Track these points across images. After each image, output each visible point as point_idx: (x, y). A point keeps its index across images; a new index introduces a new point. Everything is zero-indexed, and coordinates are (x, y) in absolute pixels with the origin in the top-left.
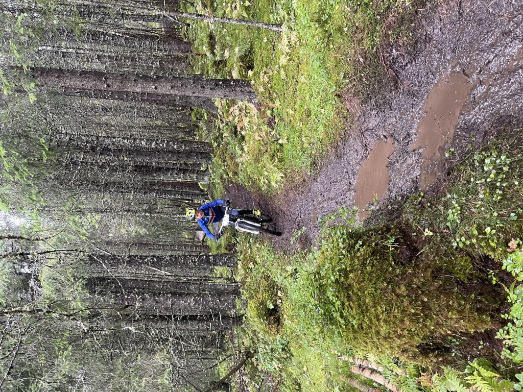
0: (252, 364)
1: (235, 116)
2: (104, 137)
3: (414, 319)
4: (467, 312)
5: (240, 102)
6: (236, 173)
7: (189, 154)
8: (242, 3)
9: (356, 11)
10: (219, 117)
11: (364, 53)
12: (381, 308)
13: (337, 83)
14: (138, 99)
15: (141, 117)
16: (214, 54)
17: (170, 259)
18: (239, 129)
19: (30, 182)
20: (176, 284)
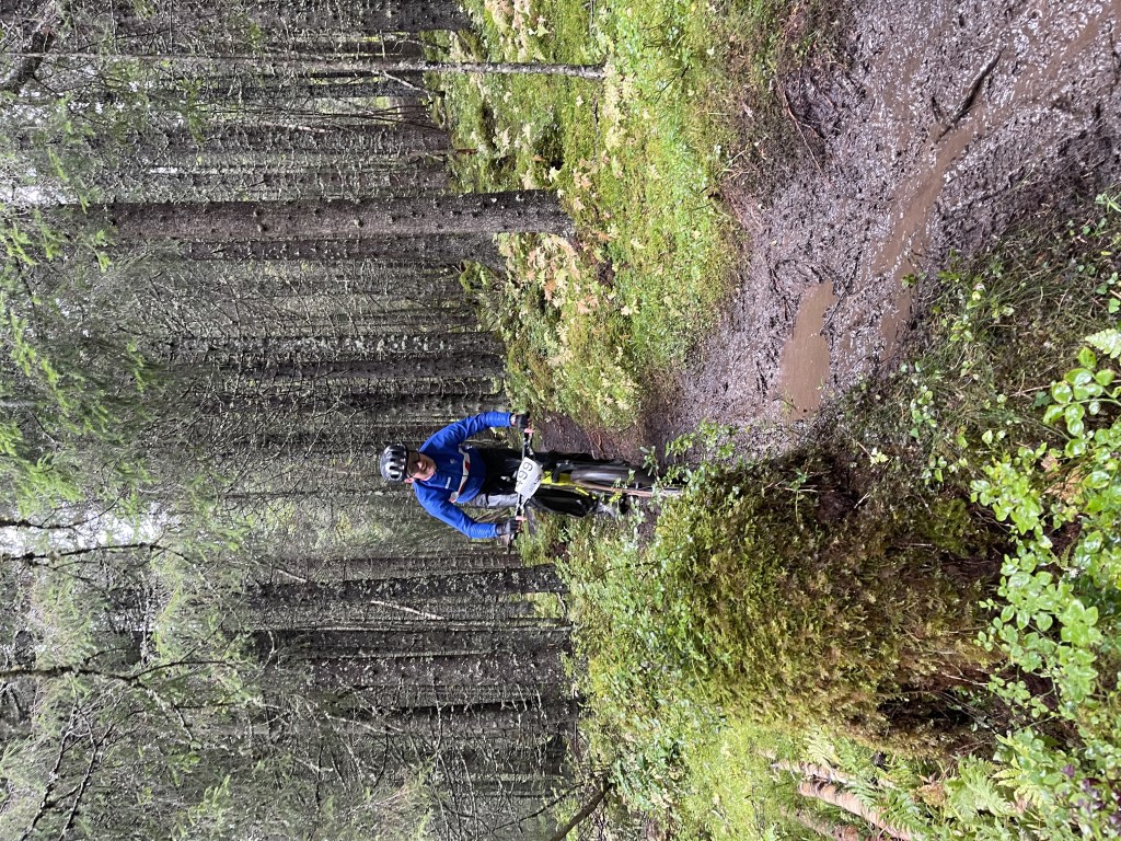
0: (618, 800)
1: (540, 270)
2: (278, 339)
3: (851, 642)
4: (968, 622)
5: (547, 238)
6: (552, 391)
7: (458, 359)
8: (531, 32)
9: (726, 13)
10: (510, 276)
11: (753, 99)
12: (779, 623)
13: (712, 172)
14: (342, 256)
15: (357, 292)
16: (494, 146)
17: (428, 584)
18: (548, 296)
19: (116, 437)
20: (443, 635)
